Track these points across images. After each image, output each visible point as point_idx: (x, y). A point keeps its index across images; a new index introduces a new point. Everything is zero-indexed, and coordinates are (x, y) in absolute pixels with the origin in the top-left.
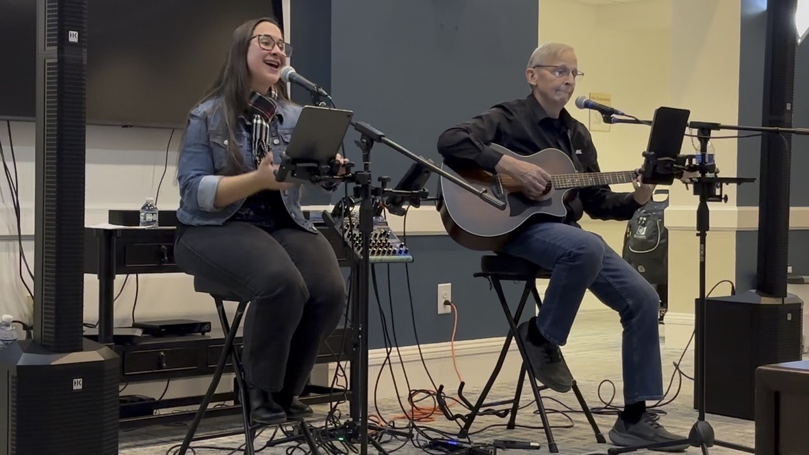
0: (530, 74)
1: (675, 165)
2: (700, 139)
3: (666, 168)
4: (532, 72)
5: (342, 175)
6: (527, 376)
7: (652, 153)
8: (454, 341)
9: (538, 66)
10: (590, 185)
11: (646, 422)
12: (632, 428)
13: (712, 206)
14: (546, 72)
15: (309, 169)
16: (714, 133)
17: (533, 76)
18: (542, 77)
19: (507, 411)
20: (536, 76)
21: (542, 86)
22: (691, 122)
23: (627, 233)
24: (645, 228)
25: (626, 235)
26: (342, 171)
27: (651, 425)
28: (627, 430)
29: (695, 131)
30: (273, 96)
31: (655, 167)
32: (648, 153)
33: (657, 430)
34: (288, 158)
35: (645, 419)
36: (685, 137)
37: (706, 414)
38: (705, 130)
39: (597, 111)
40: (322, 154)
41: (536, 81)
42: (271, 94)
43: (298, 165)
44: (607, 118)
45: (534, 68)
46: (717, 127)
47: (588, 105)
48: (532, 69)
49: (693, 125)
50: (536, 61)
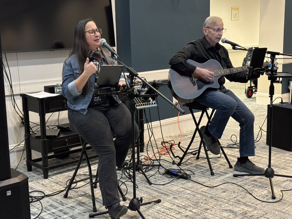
0: (205, 31)
1: (261, 71)
2: (271, 59)
3: (257, 72)
4: (205, 29)
5: (122, 90)
6: (202, 145)
7: (252, 67)
8: (179, 116)
9: (208, 27)
10: (228, 74)
11: (248, 163)
12: (243, 165)
13: (275, 85)
14: (211, 30)
15: (107, 89)
16: (277, 56)
17: (206, 31)
18: (209, 32)
19: (196, 153)
20: (207, 31)
21: (210, 36)
22: (268, 51)
23: (243, 63)
24: (250, 62)
25: (243, 64)
26: (122, 88)
27: (251, 164)
28: (241, 165)
29: (269, 55)
30: (99, 51)
31: (253, 72)
32: (250, 67)
33: (253, 166)
34: (98, 86)
35: (248, 162)
36: (265, 57)
37: (272, 147)
38: (273, 55)
39: (230, 44)
40: (113, 82)
41: (207, 33)
42: (98, 50)
43: (102, 88)
44: (234, 48)
45: (206, 28)
46: (278, 54)
47: (226, 42)
48: (205, 28)
49: (269, 53)
50: (207, 25)
